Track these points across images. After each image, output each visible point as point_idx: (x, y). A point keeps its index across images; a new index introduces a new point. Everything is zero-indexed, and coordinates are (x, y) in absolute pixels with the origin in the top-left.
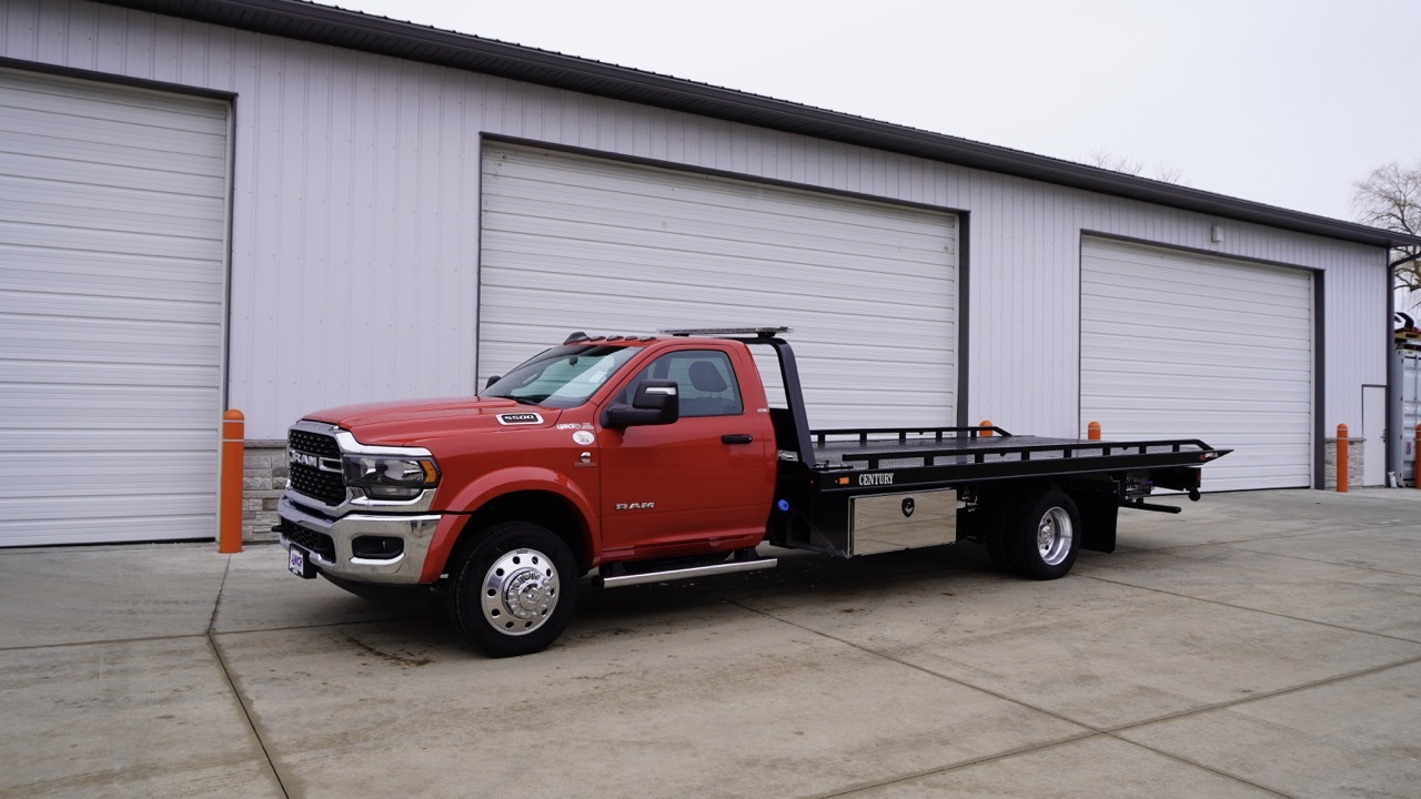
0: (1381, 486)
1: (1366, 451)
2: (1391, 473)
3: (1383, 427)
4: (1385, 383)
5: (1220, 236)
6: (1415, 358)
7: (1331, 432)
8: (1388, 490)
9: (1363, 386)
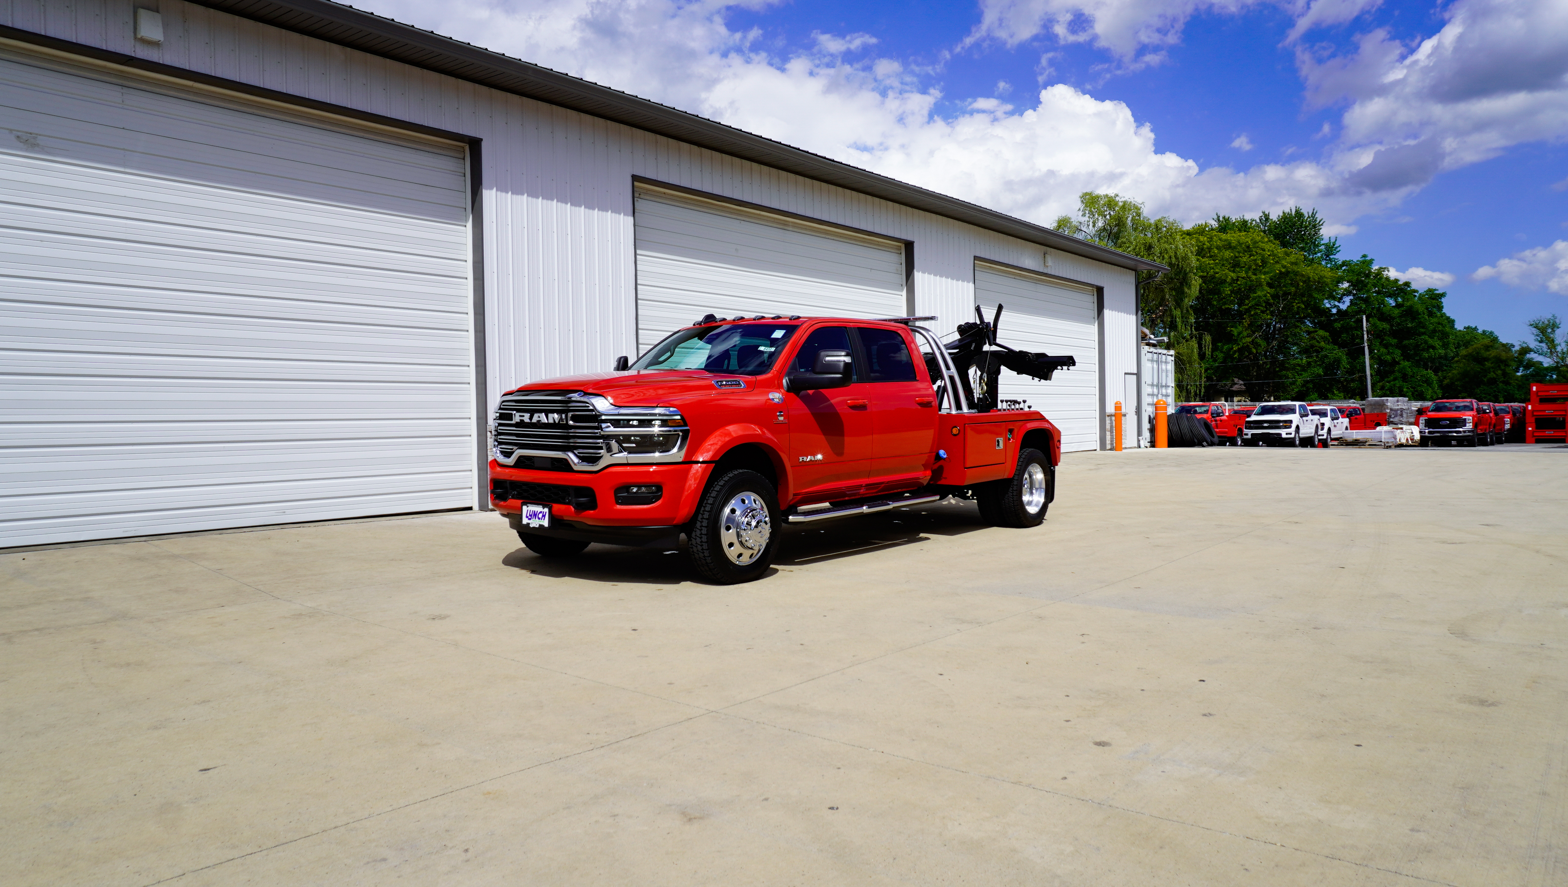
0: (1135, 447)
1: (1127, 419)
2: (1140, 438)
3: (1136, 404)
4: (1135, 372)
5: (1050, 262)
6: (1152, 352)
7: (1110, 409)
8: (1139, 449)
9: (1125, 374)
